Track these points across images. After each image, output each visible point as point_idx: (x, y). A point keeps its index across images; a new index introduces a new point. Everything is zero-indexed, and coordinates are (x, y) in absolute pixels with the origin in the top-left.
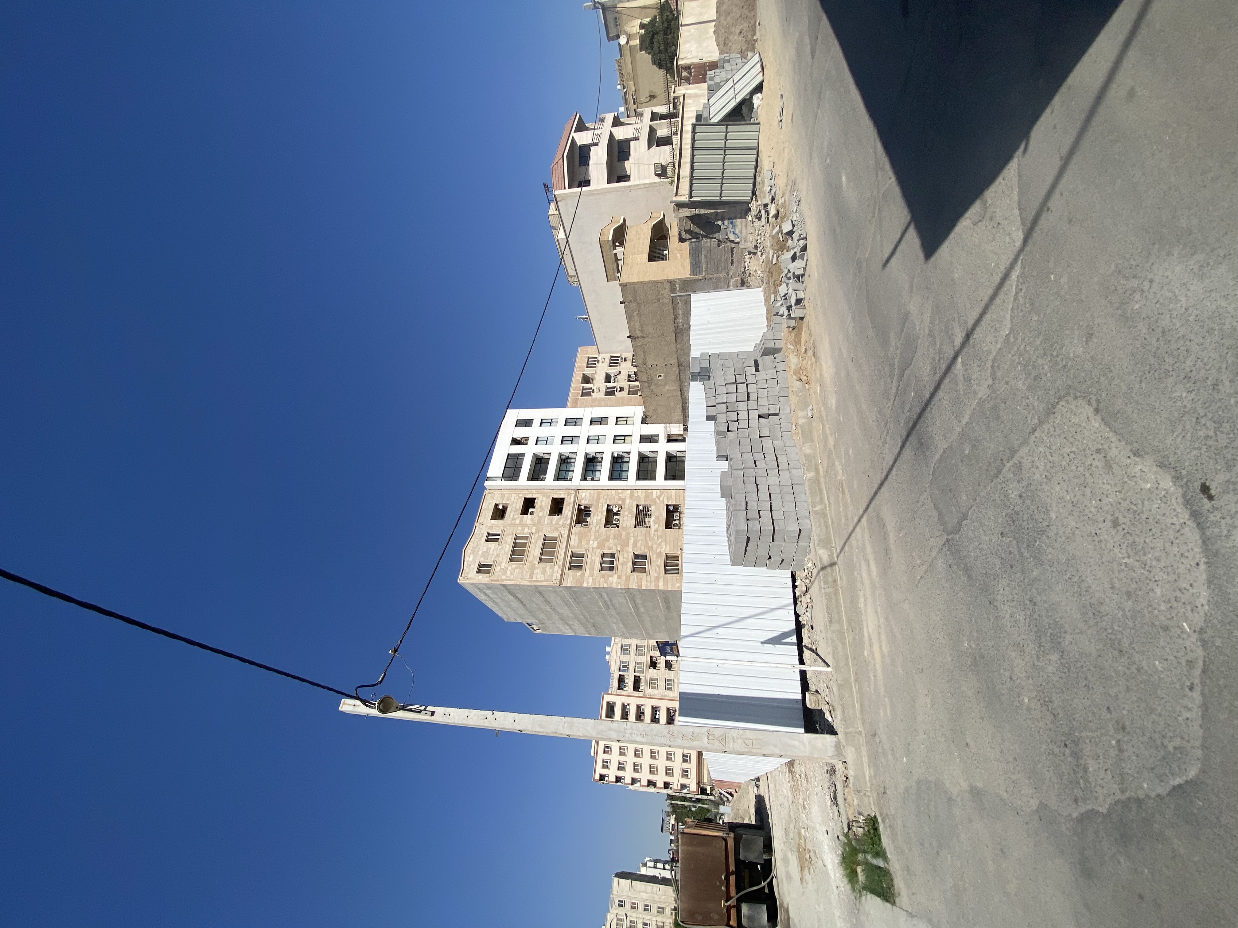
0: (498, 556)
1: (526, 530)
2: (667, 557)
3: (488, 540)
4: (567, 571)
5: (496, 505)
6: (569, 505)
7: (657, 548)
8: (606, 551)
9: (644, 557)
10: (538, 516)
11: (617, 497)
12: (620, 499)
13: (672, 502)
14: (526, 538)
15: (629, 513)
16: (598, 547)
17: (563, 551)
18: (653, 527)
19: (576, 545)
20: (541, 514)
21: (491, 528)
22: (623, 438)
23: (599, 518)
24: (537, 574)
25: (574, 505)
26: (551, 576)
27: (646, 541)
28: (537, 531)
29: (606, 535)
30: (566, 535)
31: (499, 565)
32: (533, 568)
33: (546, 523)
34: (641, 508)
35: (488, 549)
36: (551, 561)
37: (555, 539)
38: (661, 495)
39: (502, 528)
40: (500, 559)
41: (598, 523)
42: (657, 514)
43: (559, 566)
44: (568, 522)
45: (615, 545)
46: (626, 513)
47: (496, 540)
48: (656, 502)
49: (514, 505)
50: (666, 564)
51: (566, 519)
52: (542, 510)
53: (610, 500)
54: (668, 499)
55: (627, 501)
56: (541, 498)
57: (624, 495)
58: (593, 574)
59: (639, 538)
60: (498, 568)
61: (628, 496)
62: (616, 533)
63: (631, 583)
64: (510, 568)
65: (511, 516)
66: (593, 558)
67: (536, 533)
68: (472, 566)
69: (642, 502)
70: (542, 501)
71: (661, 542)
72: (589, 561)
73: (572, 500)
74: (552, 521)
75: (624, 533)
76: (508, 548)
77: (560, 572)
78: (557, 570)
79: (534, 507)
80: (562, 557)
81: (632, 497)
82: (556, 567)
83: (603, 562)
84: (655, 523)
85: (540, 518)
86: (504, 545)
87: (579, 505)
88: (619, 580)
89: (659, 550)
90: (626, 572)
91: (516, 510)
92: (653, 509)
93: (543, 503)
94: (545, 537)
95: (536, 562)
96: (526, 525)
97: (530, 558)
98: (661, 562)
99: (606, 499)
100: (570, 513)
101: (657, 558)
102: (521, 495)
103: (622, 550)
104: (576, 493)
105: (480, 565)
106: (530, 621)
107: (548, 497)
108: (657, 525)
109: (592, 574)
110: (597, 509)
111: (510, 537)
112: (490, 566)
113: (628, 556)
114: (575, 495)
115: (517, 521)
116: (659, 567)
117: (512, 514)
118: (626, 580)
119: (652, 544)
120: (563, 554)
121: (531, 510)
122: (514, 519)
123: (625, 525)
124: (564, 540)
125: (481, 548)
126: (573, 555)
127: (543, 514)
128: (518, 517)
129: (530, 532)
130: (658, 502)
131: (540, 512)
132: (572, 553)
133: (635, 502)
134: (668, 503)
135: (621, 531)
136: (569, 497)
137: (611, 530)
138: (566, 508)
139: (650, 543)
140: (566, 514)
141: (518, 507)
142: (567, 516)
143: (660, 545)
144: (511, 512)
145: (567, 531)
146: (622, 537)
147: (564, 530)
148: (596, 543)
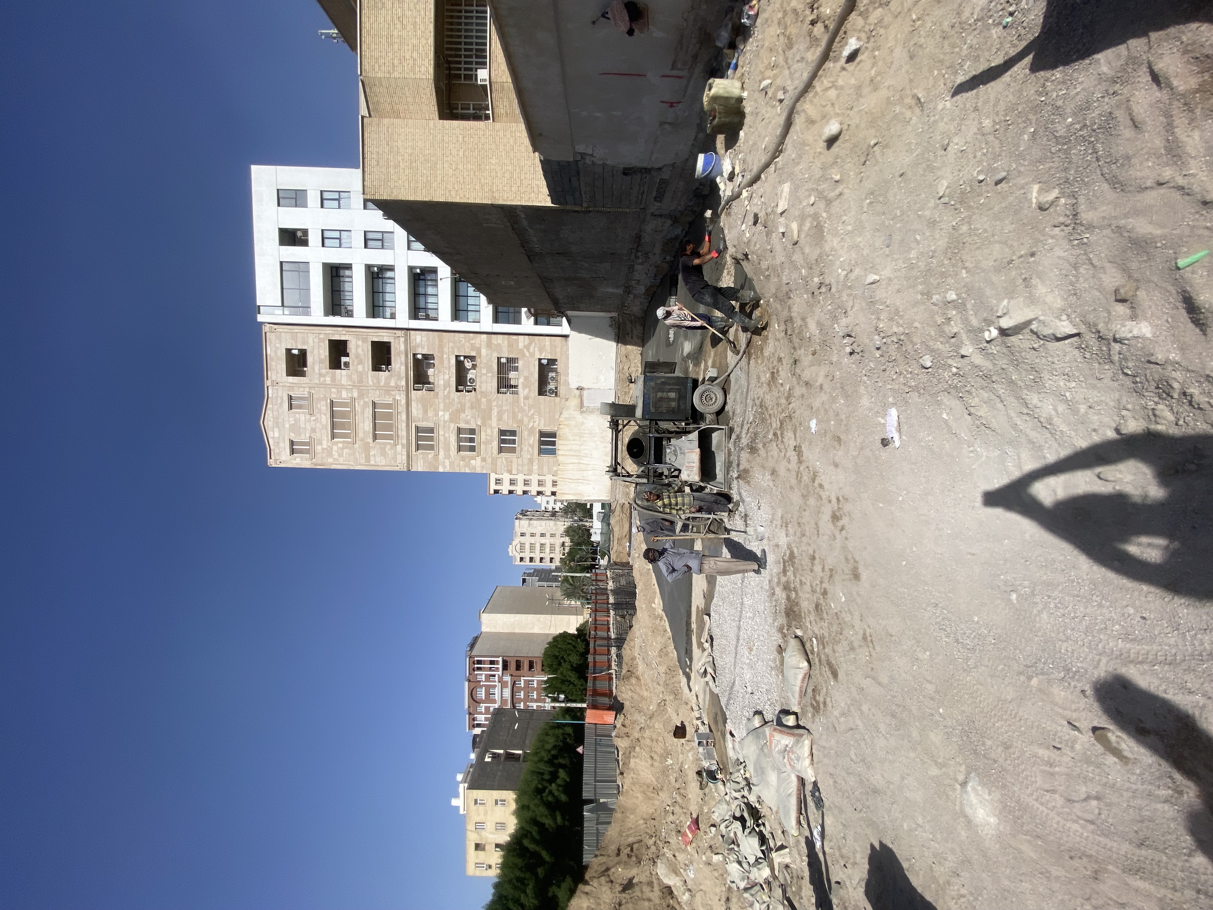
0: (313, 430)
1: (344, 394)
2: (542, 434)
3: (292, 407)
4: (414, 453)
5: (289, 351)
6: (398, 354)
7: (529, 421)
8: (463, 425)
9: (513, 433)
10: (357, 372)
11: (467, 344)
12: (473, 347)
13: (546, 355)
14: (346, 405)
15: (488, 372)
16: (452, 420)
17: (404, 425)
18: (522, 391)
19: (421, 416)
21: (290, 388)
23: (447, 377)
24: (374, 455)
25: (406, 356)
26: (395, 458)
27: (514, 413)
28: (361, 395)
29: (460, 403)
30: (404, 402)
31: (319, 443)
32: (367, 449)
33: (370, 382)
34: (503, 360)
35: (296, 420)
36: (390, 438)
37: (389, 406)
38: (530, 344)
39: (307, 389)
40: (318, 436)
41: (447, 385)
42: (526, 374)
43: (403, 445)
44: (403, 383)
45: (474, 416)
46: (484, 371)
47: (304, 407)
48: (524, 355)
49: (316, 352)
50: (541, 443)
51: (399, 378)
52: (360, 362)
53: (459, 349)
54: (540, 352)
55: (484, 352)
56: (354, 342)
57: (478, 341)
58: (450, 454)
59: (504, 408)
60: (319, 447)
61: (484, 344)
62: (474, 400)
63: (498, 468)
64: (335, 448)
65: (316, 371)
66: (447, 435)
67: (359, 397)
68: (281, 445)
69: (505, 352)
70: (357, 347)
71: (533, 414)
72: (441, 438)
73: (402, 347)
74: (378, 380)
75: (484, 400)
76: (325, 419)
77: (405, 453)
78: (401, 449)
79: (347, 355)
80: (404, 433)
81: (489, 345)
82: (399, 447)
83: (459, 440)
84: (525, 387)
85: (360, 375)
86: (317, 415)
87: (414, 355)
88: (483, 463)
89: (531, 424)
90: (492, 453)
91: (321, 361)
92: (520, 364)
93: (360, 350)
94: (374, 404)
95: (370, 440)
96: (340, 387)
97: (361, 434)
98: (534, 440)
100: (403, 368)
101: (529, 435)
102: (322, 336)
103: (484, 424)
104: (405, 336)
105: (292, 443)
107: (364, 340)
108: (527, 390)
109: (448, 456)
110: (442, 362)
111: (323, 403)
112: (307, 444)
113: (492, 432)
114: (406, 340)
115: (328, 379)
116: (532, 447)
117: (316, 366)
118: (492, 463)
119: (522, 416)
120: (404, 429)
121: (344, 359)
122: (321, 373)
123: (483, 389)
124: (402, 408)
125: (286, 419)
127: (364, 367)
128: (328, 373)
129: (350, 395)
130: (527, 354)
131: (359, 364)
132: (417, 428)
133: (495, 355)
134: (541, 355)
135: (479, 397)
136: (397, 341)
137: (465, 396)
138: (395, 359)
139: (520, 416)
140: (397, 369)
141: (323, 357)
142: (399, 372)
143: (531, 418)
144: (314, 363)
145: (403, 397)
146: (482, 407)
147: (400, 395)
148: (448, 413)
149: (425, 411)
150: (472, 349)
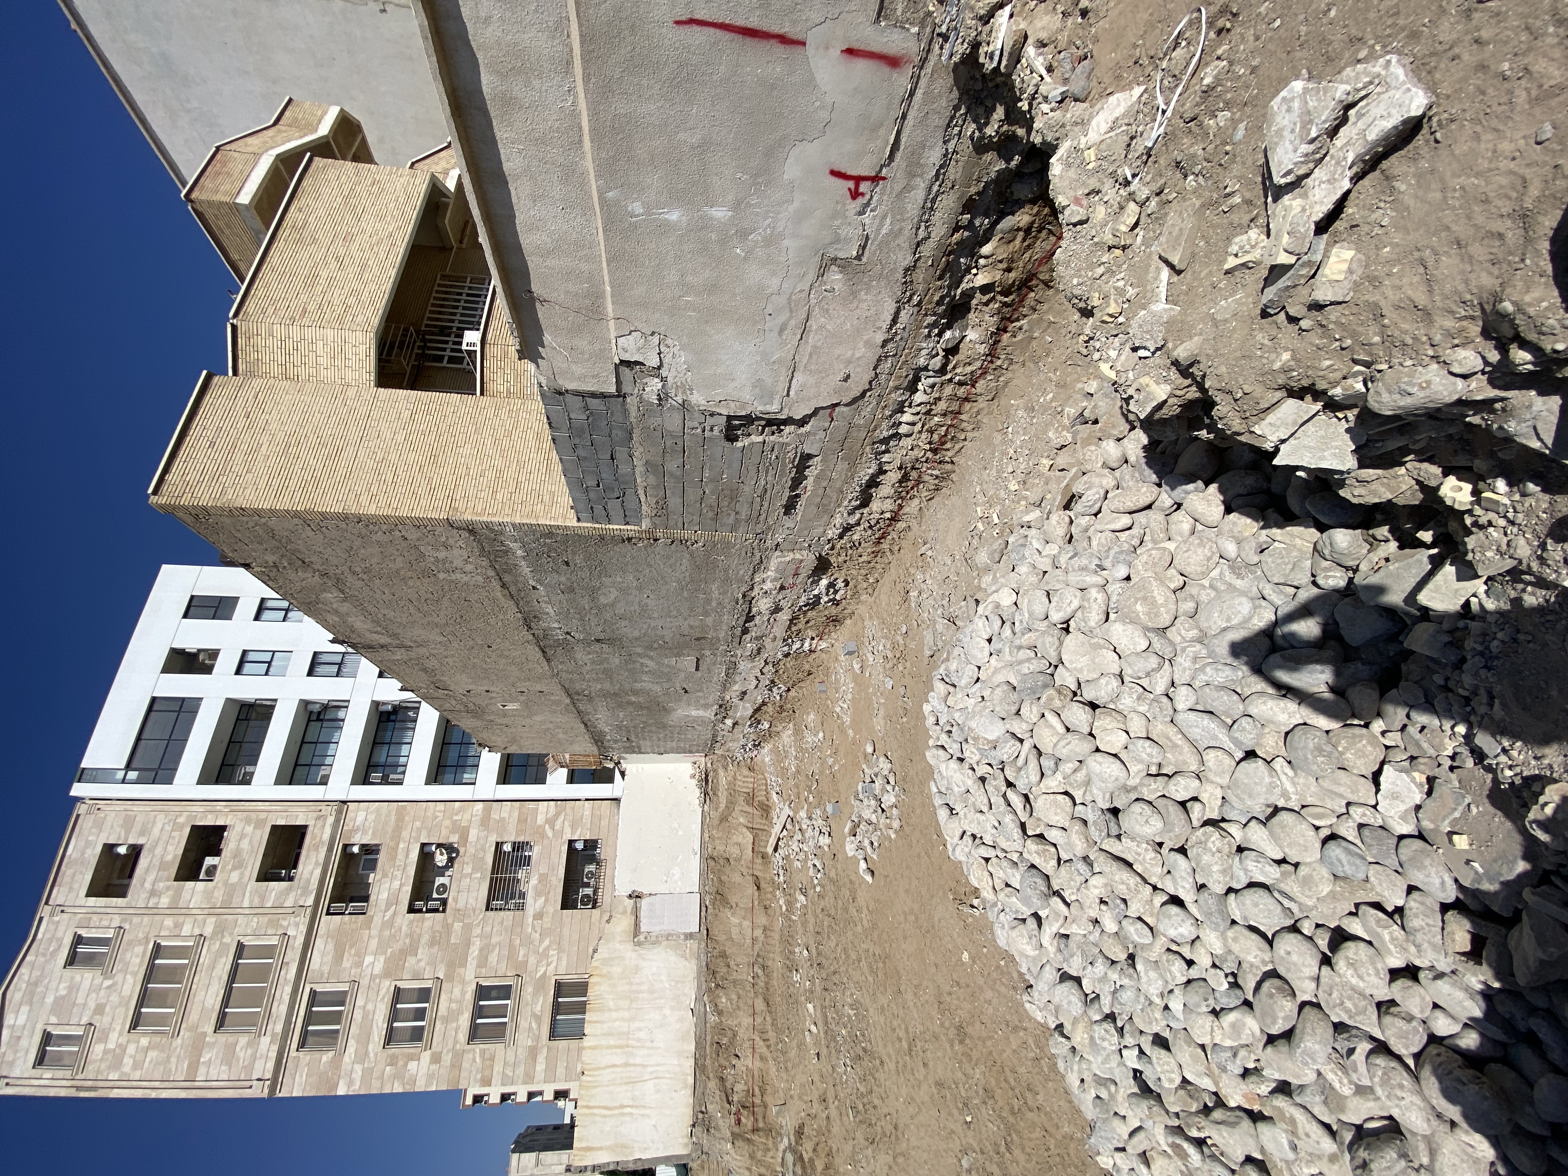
0: (100, 1008)
1: (186, 930)
2: (560, 988)
3: (74, 960)
4: (293, 1053)
5: (109, 848)
6: (317, 848)
7: (537, 963)
8: (406, 983)
9: (505, 992)
10: (226, 883)
11: (447, 823)
12: (456, 827)
13: (582, 834)
14: (186, 952)
15: (475, 867)
16: (387, 973)
17: (288, 989)
18: (533, 904)
19: (326, 969)
20: (234, 877)
21: (86, 920)
23: (396, 884)
24: (209, 1063)
25: (330, 849)
26: (248, 1066)
27: (511, 946)
28: (220, 930)
29: (411, 935)
30: (301, 939)
31: (100, 1040)
32: (197, 1048)
33: (246, 904)
34: (507, 848)
35: (73, 988)
36: (250, 1021)
37: (268, 951)
38: (557, 815)
39: (117, 921)
40: (107, 1019)
41: (393, 900)
42: (543, 870)
43: (274, 1035)
44: (310, 901)
45: (433, 962)
46: (468, 870)
47: (99, 960)
48: (543, 835)
49: (159, 851)
50: (557, 1008)
51: (305, 892)
52: (239, 866)
53: (429, 832)
54: (573, 828)
55: (473, 834)
56: (238, 828)
57: (467, 816)
58: (367, 1053)
59: (495, 940)
60: (98, 1050)
61: (476, 820)
62: (438, 927)
63: (464, 1074)
64: (131, 1048)
65: (148, 885)
66: (370, 1007)
67: (214, 934)
69: (511, 835)
70: (242, 836)
71: (547, 949)
72: (358, 1015)
73: (327, 834)
74: (263, 898)
76: (131, 986)
77: (273, 1054)
78: (268, 1047)
79: (217, 853)
80: (284, 1009)
81: (485, 822)
82: (264, 1041)
83: (394, 1015)
84: (538, 894)
85: (231, 890)
86: (118, 976)
87: (346, 847)
88: (434, 1067)
89: (542, 969)
90: (456, 1042)
91: (163, 866)
92: (535, 853)
93: (245, 844)
94: (241, 947)
95: (206, 1029)
96: (184, 915)
97: (192, 1016)
98: (545, 1004)
99: (419, 830)
100: (318, 872)
101: (536, 993)
102: (181, 820)
103: (450, 977)
104: (339, 812)
105: (47, 1037)
107: (259, 824)
108: (542, 901)
109: (362, 1056)
110: (393, 857)
111: (139, 950)
112: (76, 1040)
113: (463, 993)
114: (337, 821)
115: (165, 901)
116: (538, 1019)
117: (151, 878)
118: (453, 1066)
119: (526, 955)
120: (286, 998)
121: (209, 861)
122: (153, 893)
123: (461, 905)
124: (294, 954)
125: (50, 987)
126: (315, 999)
127: (242, 874)
128: (168, 888)
129: (197, 932)
130: (550, 833)
131: (234, 868)
132: (313, 993)
133: (493, 839)
134: (573, 833)
135: (450, 921)
136: (320, 823)
137: (424, 919)
138: (307, 856)
139: (522, 953)
140: (306, 875)
141: (169, 857)
142: (308, 881)
143: (545, 955)
144: (147, 870)
145: (303, 929)
146: (453, 941)
147: (297, 925)
148: (382, 959)
149: (339, 957)
150: (453, 831)
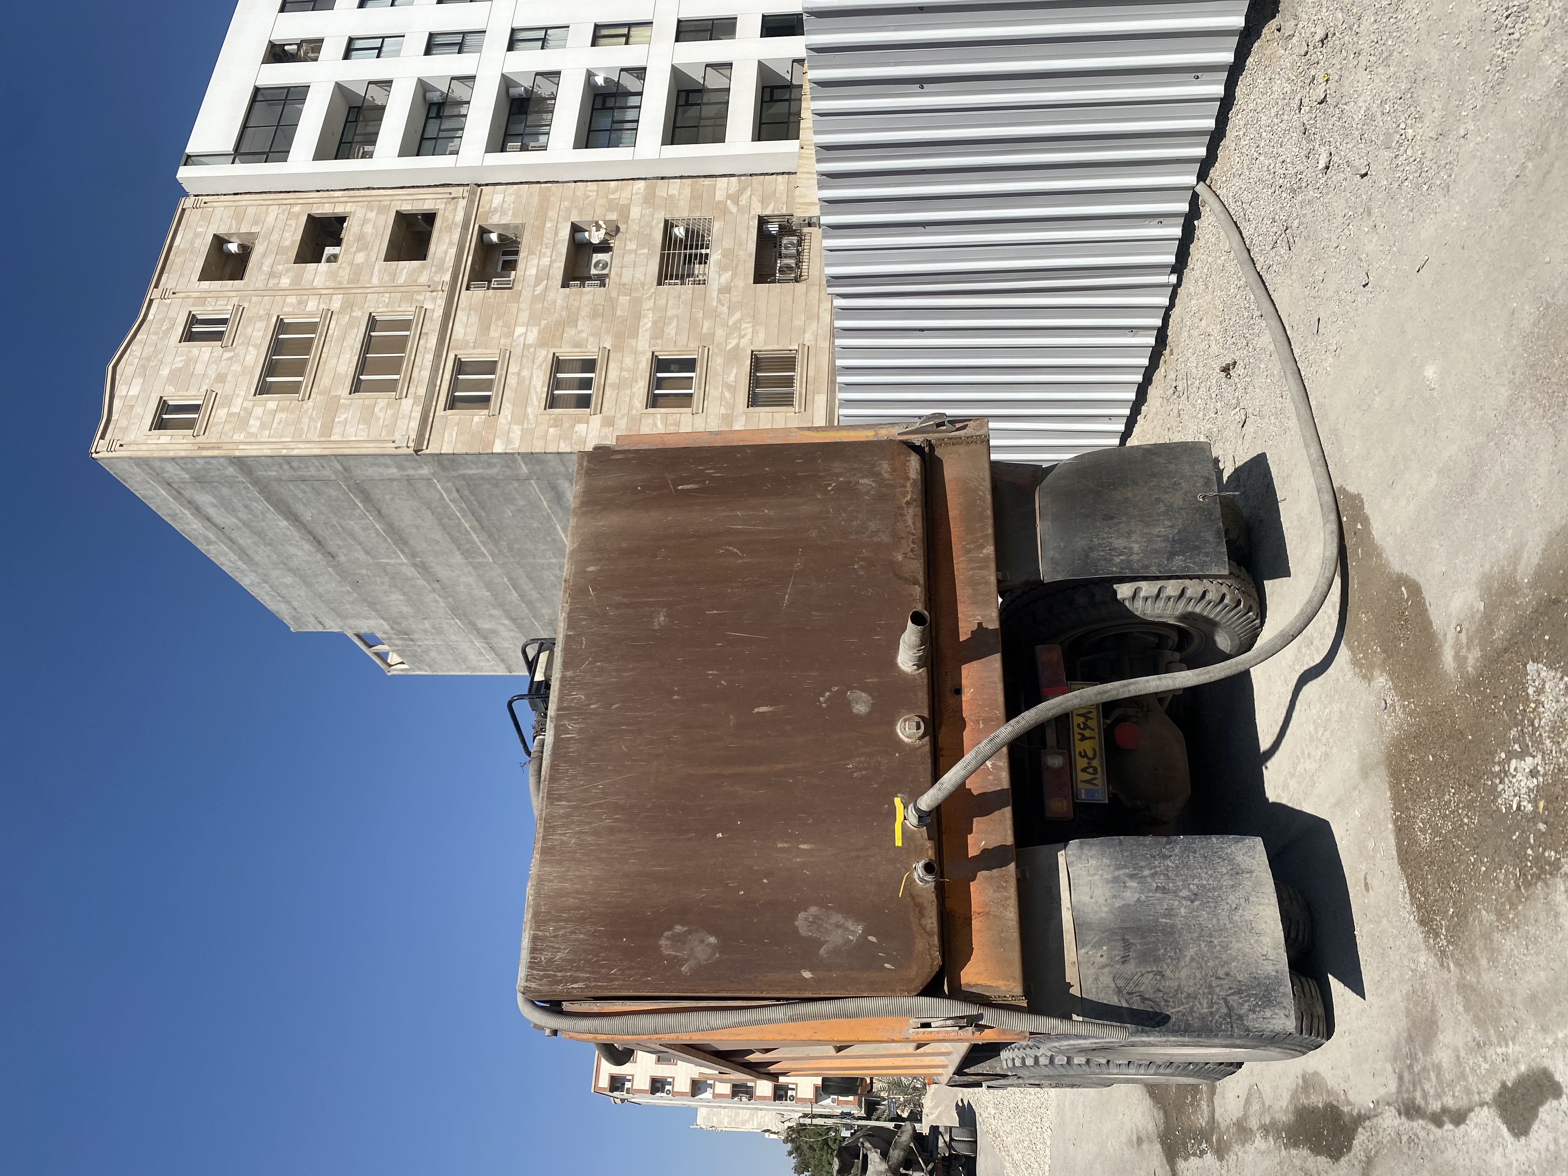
0: (221, 378)
1: (312, 306)
2: (758, 362)
3: (189, 336)
4: (440, 412)
6: (449, 229)
7: (728, 336)
8: (567, 352)
9: (687, 365)
10: (351, 264)
11: (602, 201)
12: (612, 206)
13: (776, 211)
14: (312, 327)
15: (640, 246)
16: (542, 343)
17: (430, 357)
18: (717, 280)
19: (471, 338)
20: (360, 258)
21: (202, 300)
22: (624, 31)
23: (546, 261)
24: (345, 423)
25: (466, 229)
26: (391, 429)
27: (692, 318)
28: (348, 306)
29: (567, 308)
30: (439, 313)
31: (223, 405)
32: (332, 407)
33: (375, 281)
34: (679, 232)
35: (190, 362)
36: (391, 386)
37: (404, 324)
38: (741, 191)
39: (235, 301)
40: (228, 388)
41: (543, 275)
42: (727, 244)
43: (416, 397)
44: (447, 278)
45: (597, 335)
46: (632, 245)
47: (218, 336)
48: (725, 211)
49: (275, 237)
50: (755, 381)
51: (440, 268)
52: (365, 248)
53: (581, 211)
54: (763, 202)
55: (635, 212)
56: (360, 214)
57: (626, 194)
58: (525, 415)
59: (670, 313)
60: (221, 413)
61: (638, 198)
62: (600, 301)
64: (258, 411)
65: (266, 268)
66: (525, 373)
67: (343, 310)
68: (138, 410)
69: (683, 212)
70: (365, 221)
71: (739, 321)
72: (512, 380)
73: (459, 218)
74: (393, 276)
75: (624, 300)
76: (254, 357)
77: (417, 414)
78: (410, 409)
79: (338, 243)
80: (426, 374)
81: (649, 200)
82: (407, 403)
83: (555, 383)
84: (723, 268)
85: (357, 271)
86: (241, 350)
87: (482, 231)
88: (606, 430)
89: (733, 343)
90: (631, 407)
91: (281, 250)
92: (715, 233)
93: (369, 229)
94: (372, 320)
95: (344, 391)
96: (311, 291)
97: (325, 380)
98: (740, 375)
99: (568, 210)
100: (453, 251)
101: (727, 366)
102: (297, 209)
103: (618, 348)
104: (472, 193)
105: (164, 406)
106: (365, 626)
107: (382, 210)
108: (727, 275)
109: (519, 419)
110: (539, 234)
111: (261, 325)
112: (195, 408)
113: (636, 362)
114: (471, 202)
115: (285, 282)
116: (732, 389)
117: (268, 262)
119: (713, 329)
120: (428, 365)
121: (329, 251)
122: (272, 275)
123: (626, 279)
124: (433, 328)
125: (168, 359)
126: (460, 367)
127: (368, 257)
128: (288, 271)
129: (323, 309)
130: (734, 209)
131: (358, 250)
132: (458, 363)
133: (660, 216)
134: (763, 210)
135: (614, 294)
136: (451, 207)
137: (582, 294)
138: (439, 240)
139: (707, 325)
140: (439, 254)
141: (287, 243)
142: (443, 259)
143: (735, 327)
144: (264, 255)
145: (441, 302)
146: (619, 313)
147: (434, 299)
148: (535, 330)
150: (610, 209)
